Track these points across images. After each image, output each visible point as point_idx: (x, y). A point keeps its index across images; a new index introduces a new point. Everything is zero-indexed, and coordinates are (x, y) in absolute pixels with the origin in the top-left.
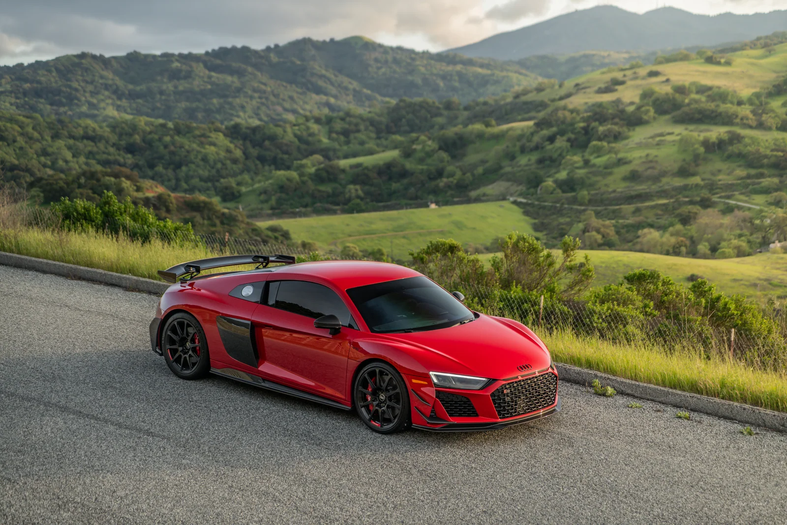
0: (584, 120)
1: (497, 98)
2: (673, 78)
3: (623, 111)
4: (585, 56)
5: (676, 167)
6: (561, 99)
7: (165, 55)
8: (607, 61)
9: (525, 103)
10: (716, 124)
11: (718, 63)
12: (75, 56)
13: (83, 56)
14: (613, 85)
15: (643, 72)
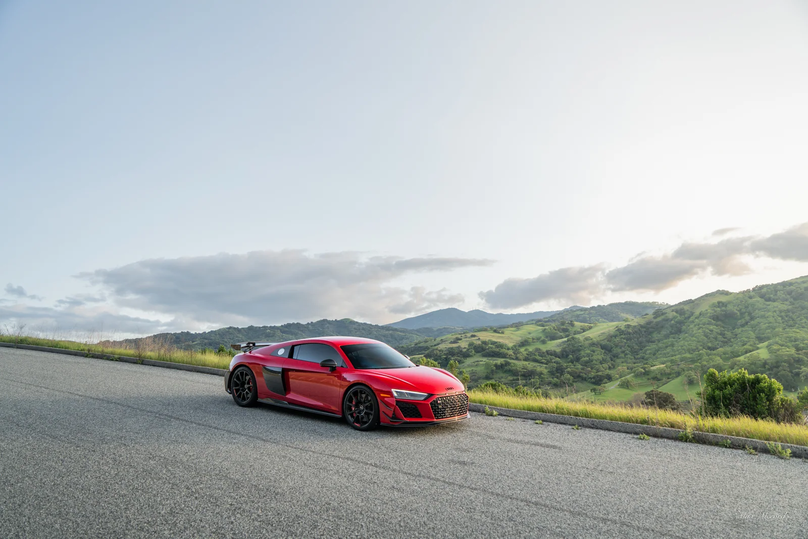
0: (445, 354)
1: (407, 345)
2: (481, 338)
3: (461, 351)
4: (444, 328)
5: (484, 375)
6: (435, 345)
7: (264, 327)
8: (453, 330)
9: (420, 347)
10: (499, 357)
11: (499, 333)
12: (227, 328)
13: (230, 328)
14: (456, 340)
15: (469, 335)
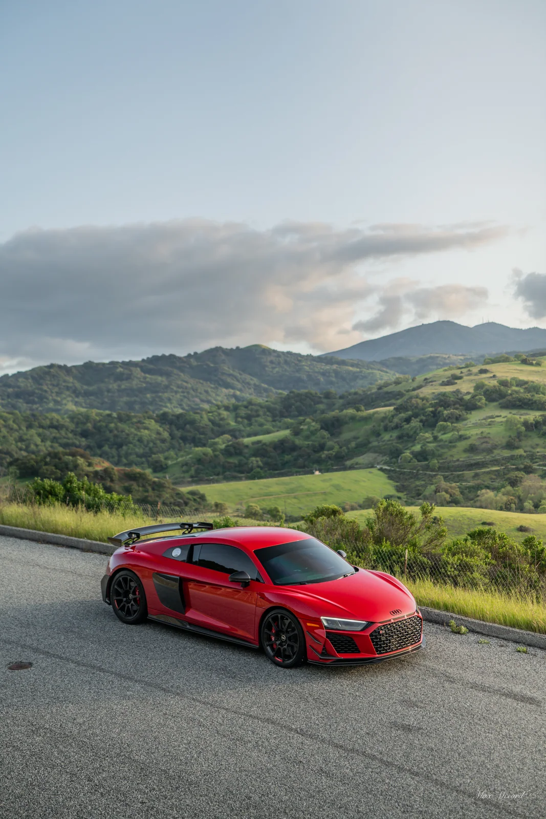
0: (432, 405)
1: (365, 389)
2: (498, 375)
3: (462, 399)
4: (431, 358)
5: (504, 441)
6: (414, 390)
7: (112, 363)
8: (447, 361)
9: (387, 393)
10: (532, 409)
11: (531, 364)
12: (45, 367)
13: (52, 366)
14: (455, 378)
15: (475, 370)
